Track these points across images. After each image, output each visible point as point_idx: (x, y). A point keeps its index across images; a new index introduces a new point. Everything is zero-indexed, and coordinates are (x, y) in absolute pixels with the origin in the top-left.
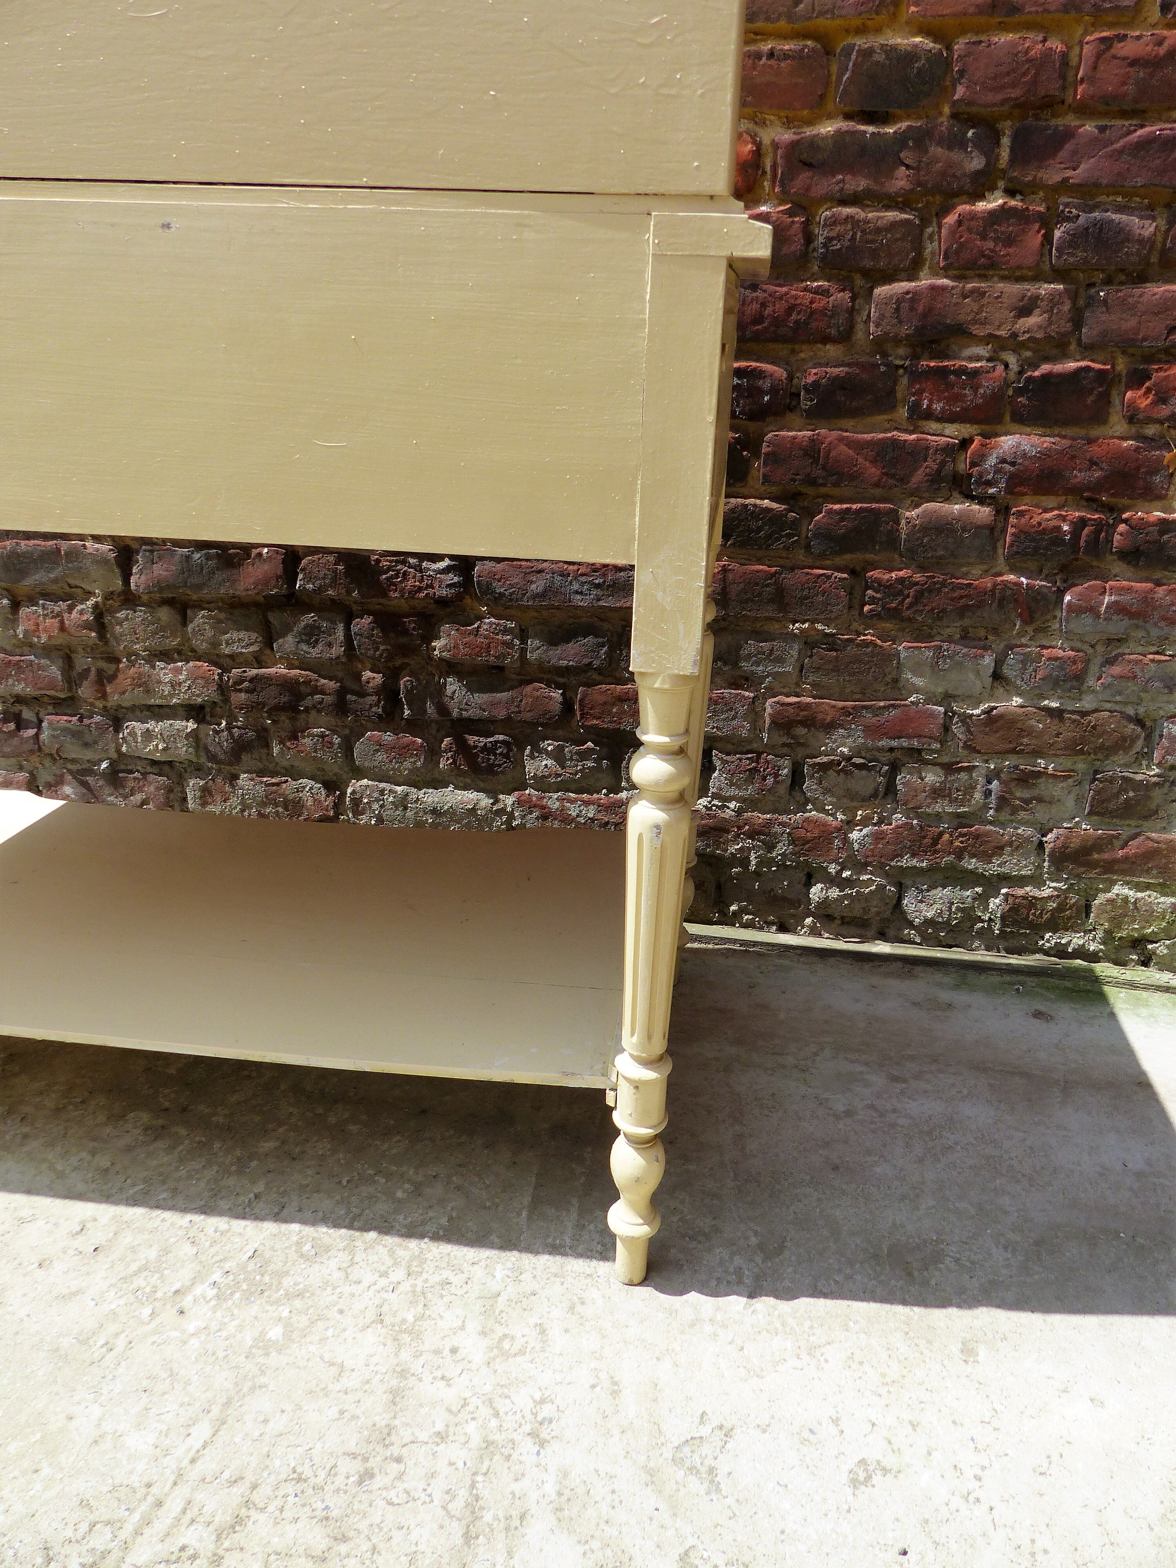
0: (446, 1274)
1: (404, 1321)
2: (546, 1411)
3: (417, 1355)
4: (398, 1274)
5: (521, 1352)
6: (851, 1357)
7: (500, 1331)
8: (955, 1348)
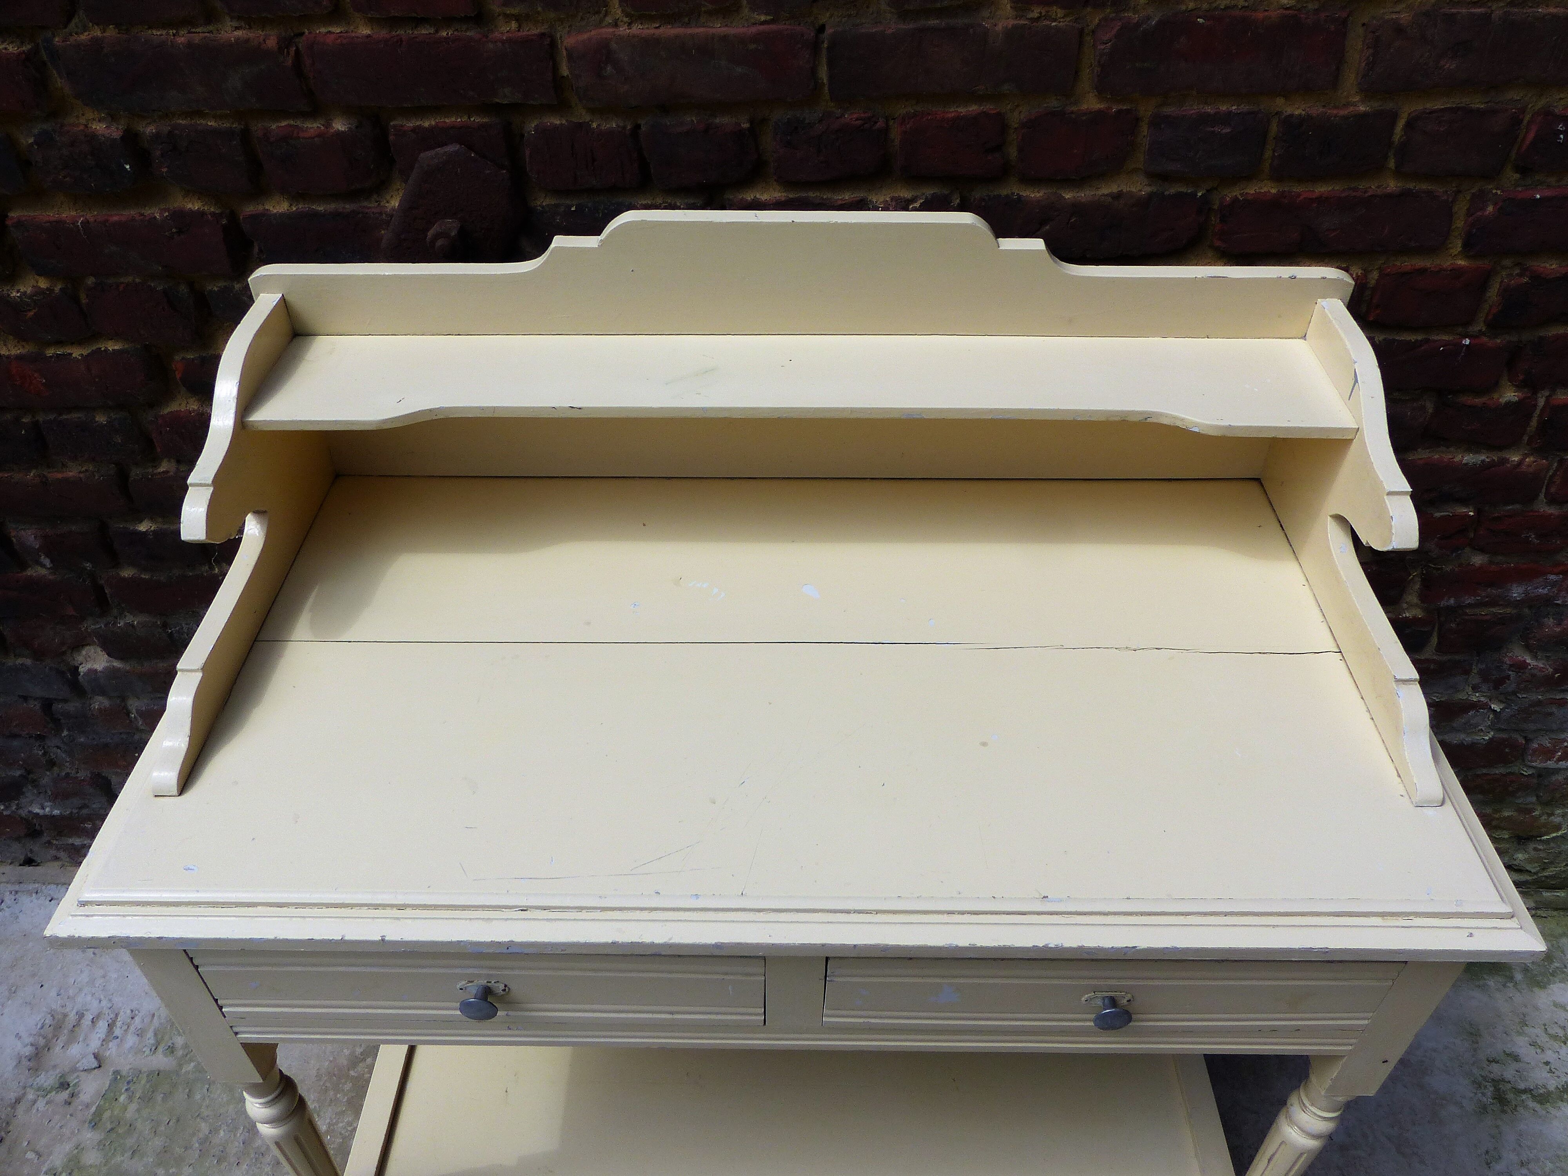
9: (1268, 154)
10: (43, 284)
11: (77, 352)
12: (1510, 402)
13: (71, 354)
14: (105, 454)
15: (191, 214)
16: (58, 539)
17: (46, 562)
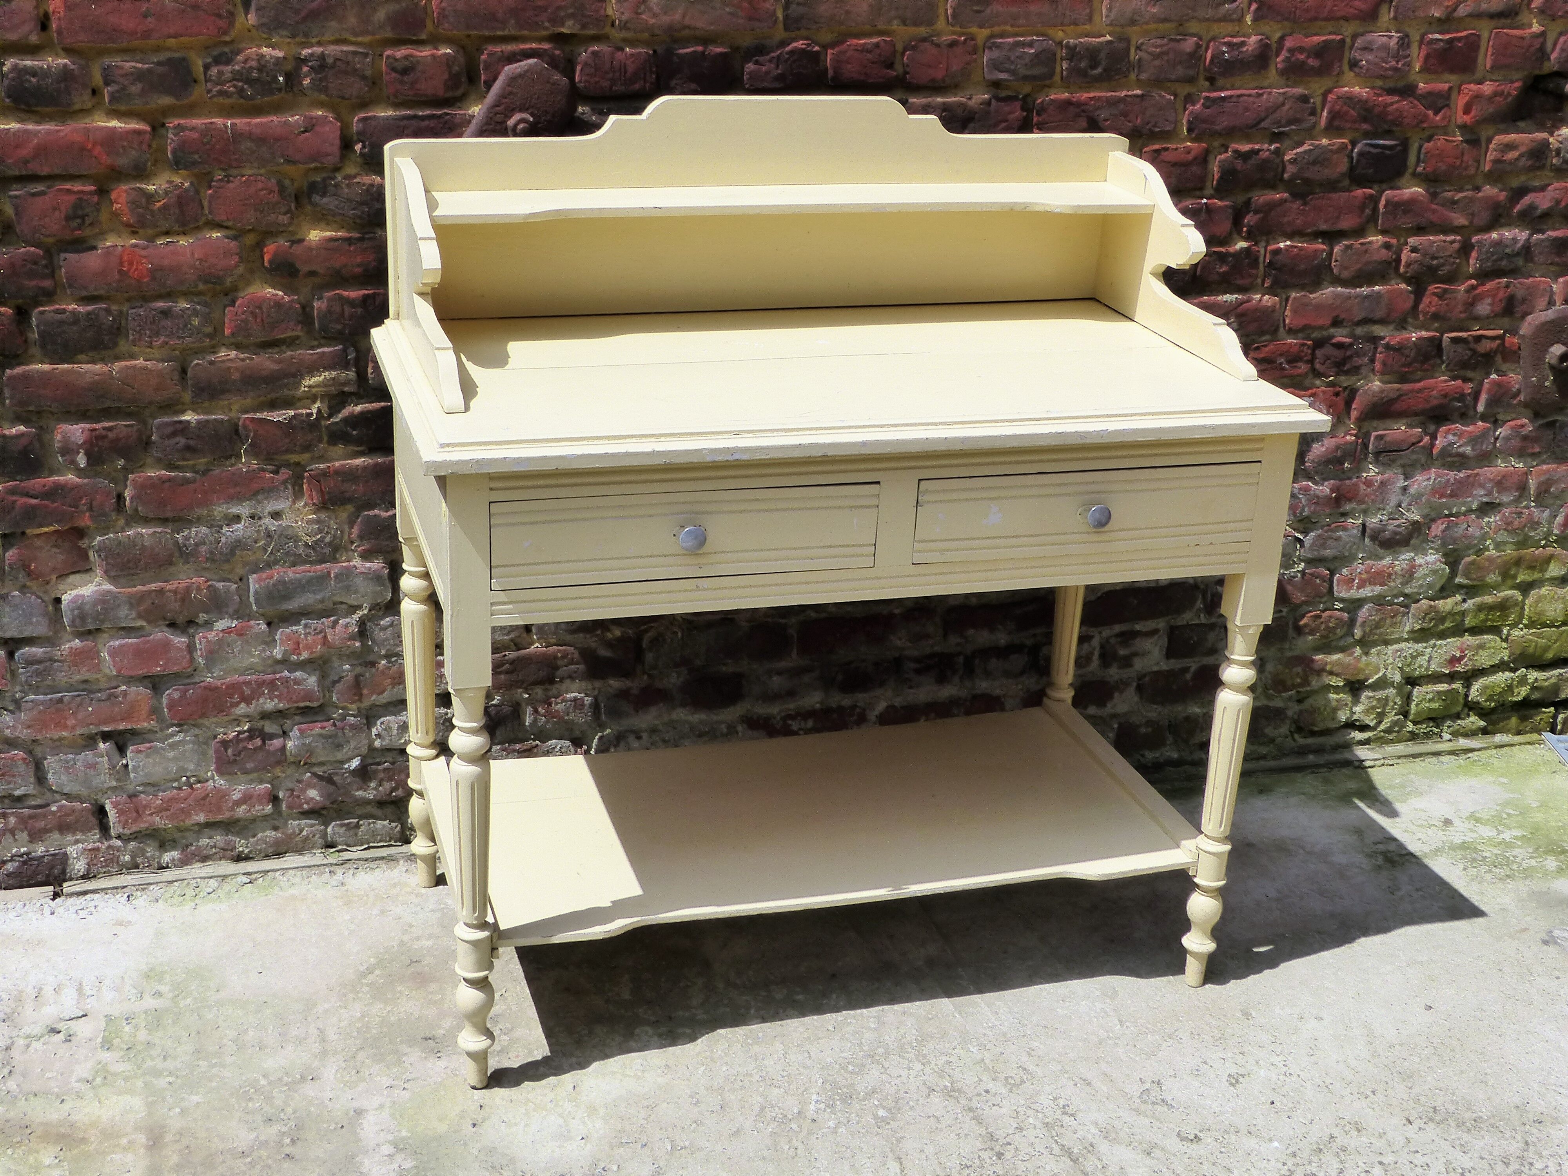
0: (945, 1058)
1: (946, 1087)
2: (1061, 1102)
3: (970, 1099)
4: (918, 1067)
5: (1023, 1082)
6: (1192, 1033)
7: (1002, 1076)
8: (1239, 1014)
9: (1058, 69)
11: (183, 240)
12: (1242, 249)
13: (179, 242)
14: (179, 338)
15: (318, 118)
16: (104, 433)
17: (82, 461)
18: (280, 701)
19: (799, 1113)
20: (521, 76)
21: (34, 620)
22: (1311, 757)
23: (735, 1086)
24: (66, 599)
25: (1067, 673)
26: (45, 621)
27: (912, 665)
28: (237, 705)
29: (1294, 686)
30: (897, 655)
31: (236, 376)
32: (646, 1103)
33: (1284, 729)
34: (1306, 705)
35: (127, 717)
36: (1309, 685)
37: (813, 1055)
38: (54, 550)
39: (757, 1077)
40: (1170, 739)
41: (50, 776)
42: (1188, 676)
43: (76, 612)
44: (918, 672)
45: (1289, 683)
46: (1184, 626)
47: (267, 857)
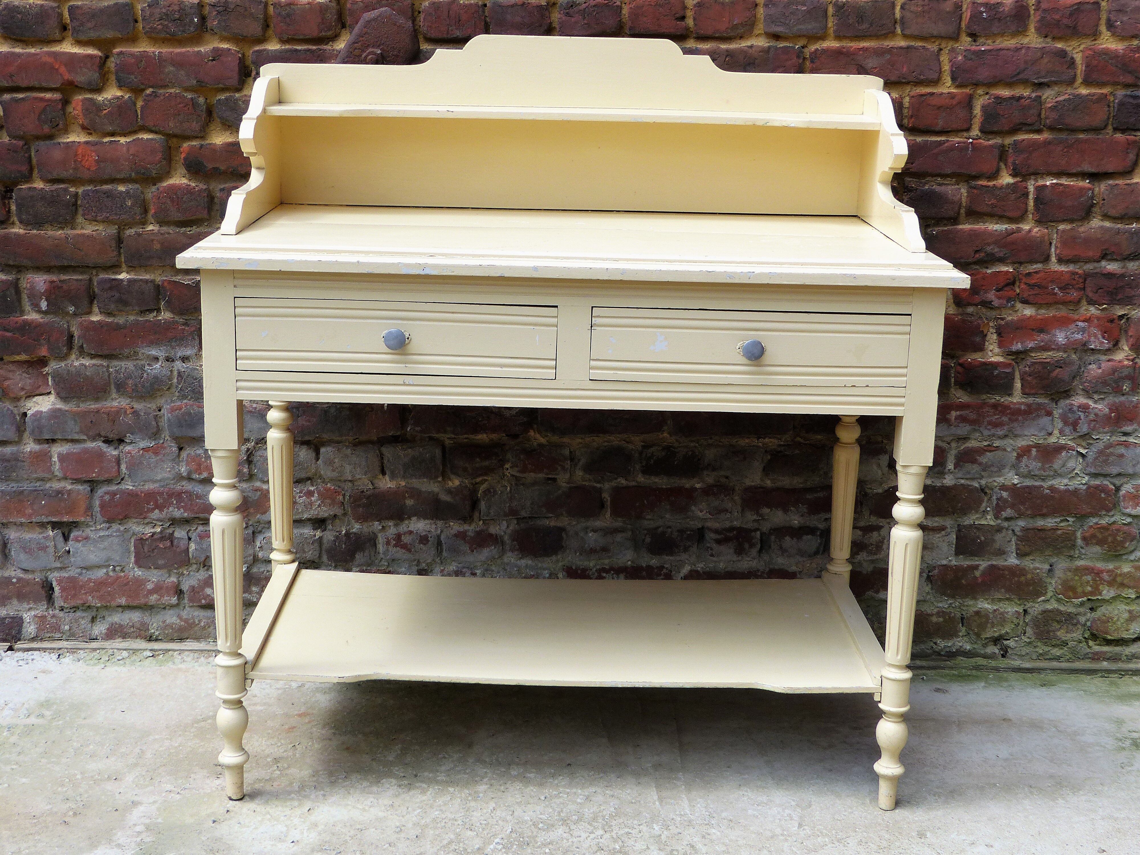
6: (861, 841)
8: (914, 833)
9: (830, 24)
10: (119, 93)
11: (123, 140)
12: (1009, 184)
13: (119, 141)
14: (116, 214)
15: (223, 50)
16: (60, 284)
17: (44, 305)
18: (185, 511)
19: (479, 849)
20: (375, 19)
21: (5, 427)
22: (1105, 663)
23: (439, 825)
24: (29, 413)
25: (841, 549)
26: (13, 428)
27: (713, 535)
28: (153, 510)
29: (1085, 594)
30: (700, 526)
31: (157, 246)
32: (358, 827)
33: (1077, 635)
34: (1098, 614)
35: (70, 511)
36: (1100, 594)
37: (516, 814)
38: (25, 375)
39: (460, 822)
40: (963, 631)
41: (13, 553)
42: (978, 574)
43: (36, 424)
44: (719, 542)
45: (1080, 590)
46: (971, 525)
47: (172, 640)
